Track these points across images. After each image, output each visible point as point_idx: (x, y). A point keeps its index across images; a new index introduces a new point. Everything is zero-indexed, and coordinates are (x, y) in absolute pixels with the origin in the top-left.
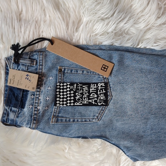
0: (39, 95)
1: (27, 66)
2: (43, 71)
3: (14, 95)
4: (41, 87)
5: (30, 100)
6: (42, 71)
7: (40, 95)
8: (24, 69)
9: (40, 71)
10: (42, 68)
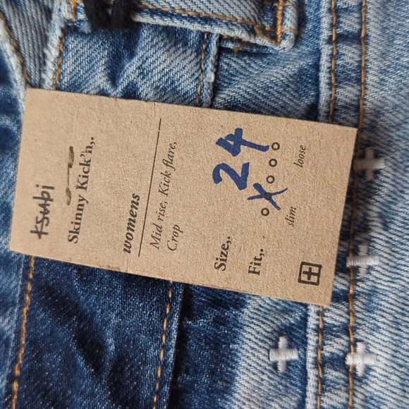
0: (346, 329)
1: (214, 49)
2: (373, 96)
3: (90, 344)
4: (355, 252)
5: (266, 387)
6: (360, 98)
7: (361, 334)
8: (187, 85)
9: (347, 93)
10: (361, 68)
